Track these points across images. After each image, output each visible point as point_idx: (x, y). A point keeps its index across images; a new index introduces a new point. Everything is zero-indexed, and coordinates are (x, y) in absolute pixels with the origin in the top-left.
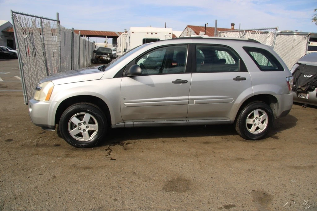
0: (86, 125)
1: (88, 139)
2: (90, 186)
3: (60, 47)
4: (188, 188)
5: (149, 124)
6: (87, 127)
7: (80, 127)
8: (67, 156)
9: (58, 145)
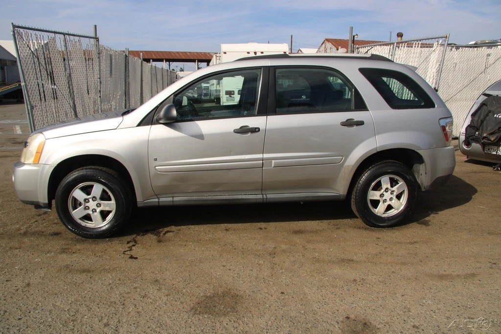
0: (96, 202)
1: (101, 224)
2: (76, 301)
3: (100, 78)
4: (234, 310)
5: (207, 200)
6: (99, 205)
7: (87, 204)
8: (64, 251)
9: (56, 234)
